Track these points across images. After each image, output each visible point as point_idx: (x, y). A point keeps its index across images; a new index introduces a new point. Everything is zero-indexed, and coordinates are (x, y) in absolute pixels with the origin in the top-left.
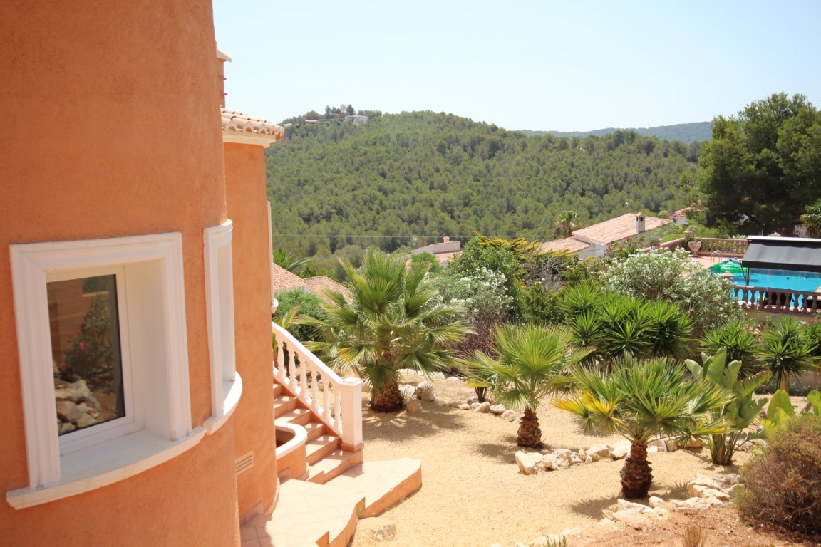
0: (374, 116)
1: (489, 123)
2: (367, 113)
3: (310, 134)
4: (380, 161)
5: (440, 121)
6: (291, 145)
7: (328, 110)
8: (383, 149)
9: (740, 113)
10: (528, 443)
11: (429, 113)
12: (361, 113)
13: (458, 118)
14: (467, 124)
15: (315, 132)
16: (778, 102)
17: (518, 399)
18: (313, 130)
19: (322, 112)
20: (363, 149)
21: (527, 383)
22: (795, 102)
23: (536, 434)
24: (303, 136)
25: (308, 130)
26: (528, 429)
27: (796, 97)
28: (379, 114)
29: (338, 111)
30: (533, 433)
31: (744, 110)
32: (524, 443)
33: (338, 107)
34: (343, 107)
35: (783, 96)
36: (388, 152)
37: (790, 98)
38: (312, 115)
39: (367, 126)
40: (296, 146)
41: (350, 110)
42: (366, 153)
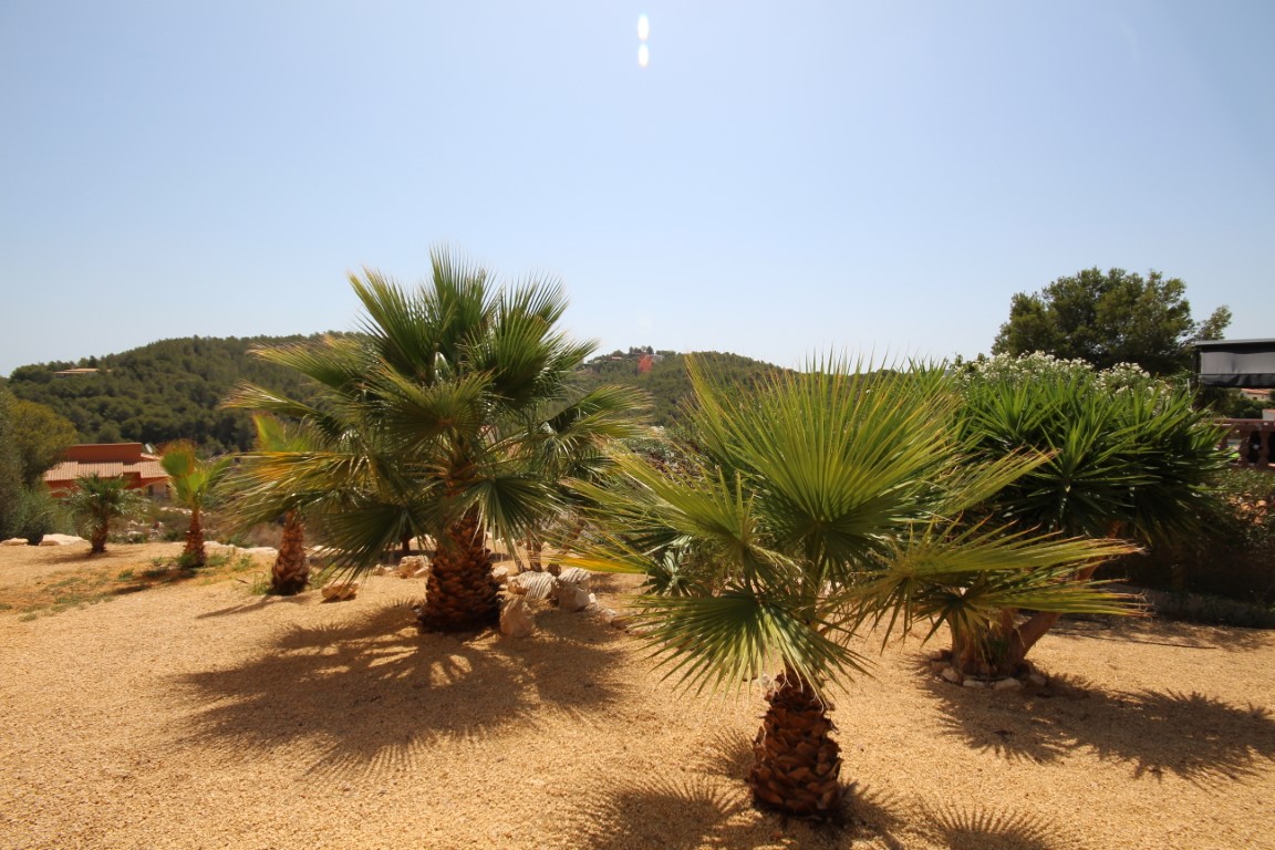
0: (669, 356)
1: (767, 362)
2: (664, 353)
3: (616, 369)
4: (671, 390)
5: (724, 359)
6: (599, 377)
7: (631, 349)
8: (675, 380)
9: (1044, 291)
10: (789, 803)
11: (716, 353)
12: (658, 353)
13: (739, 357)
14: (748, 363)
15: (619, 367)
16: (1090, 279)
17: (754, 631)
18: (618, 366)
19: (626, 352)
20: (657, 380)
21: (789, 563)
22: (1112, 277)
23: (820, 768)
24: (609, 371)
25: (613, 366)
26: (792, 744)
27: (1113, 272)
28: (673, 353)
29: (640, 351)
30: (811, 761)
31: (1048, 287)
32: (776, 799)
33: (639, 347)
34: (644, 348)
35: (1096, 272)
36: (679, 383)
37: (1105, 273)
38: (618, 354)
39: (663, 363)
40: (603, 378)
41: (650, 350)
42: (660, 384)
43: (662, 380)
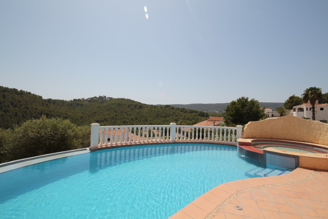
1: (138, 102)
2: (109, 98)
3: (95, 102)
4: (114, 109)
6: (90, 104)
7: (100, 96)
8: (115, 106)
12: (108, 98)
14: (133, 101)
19: (98, 97)
24: (93, 102)
33: (102, 96)
34: (103, 96)
38: (96, 97)
39: (110, 101)
40: (92, 104)
41: (105, 97)
42: (111, 107)
43: (111, 106)
